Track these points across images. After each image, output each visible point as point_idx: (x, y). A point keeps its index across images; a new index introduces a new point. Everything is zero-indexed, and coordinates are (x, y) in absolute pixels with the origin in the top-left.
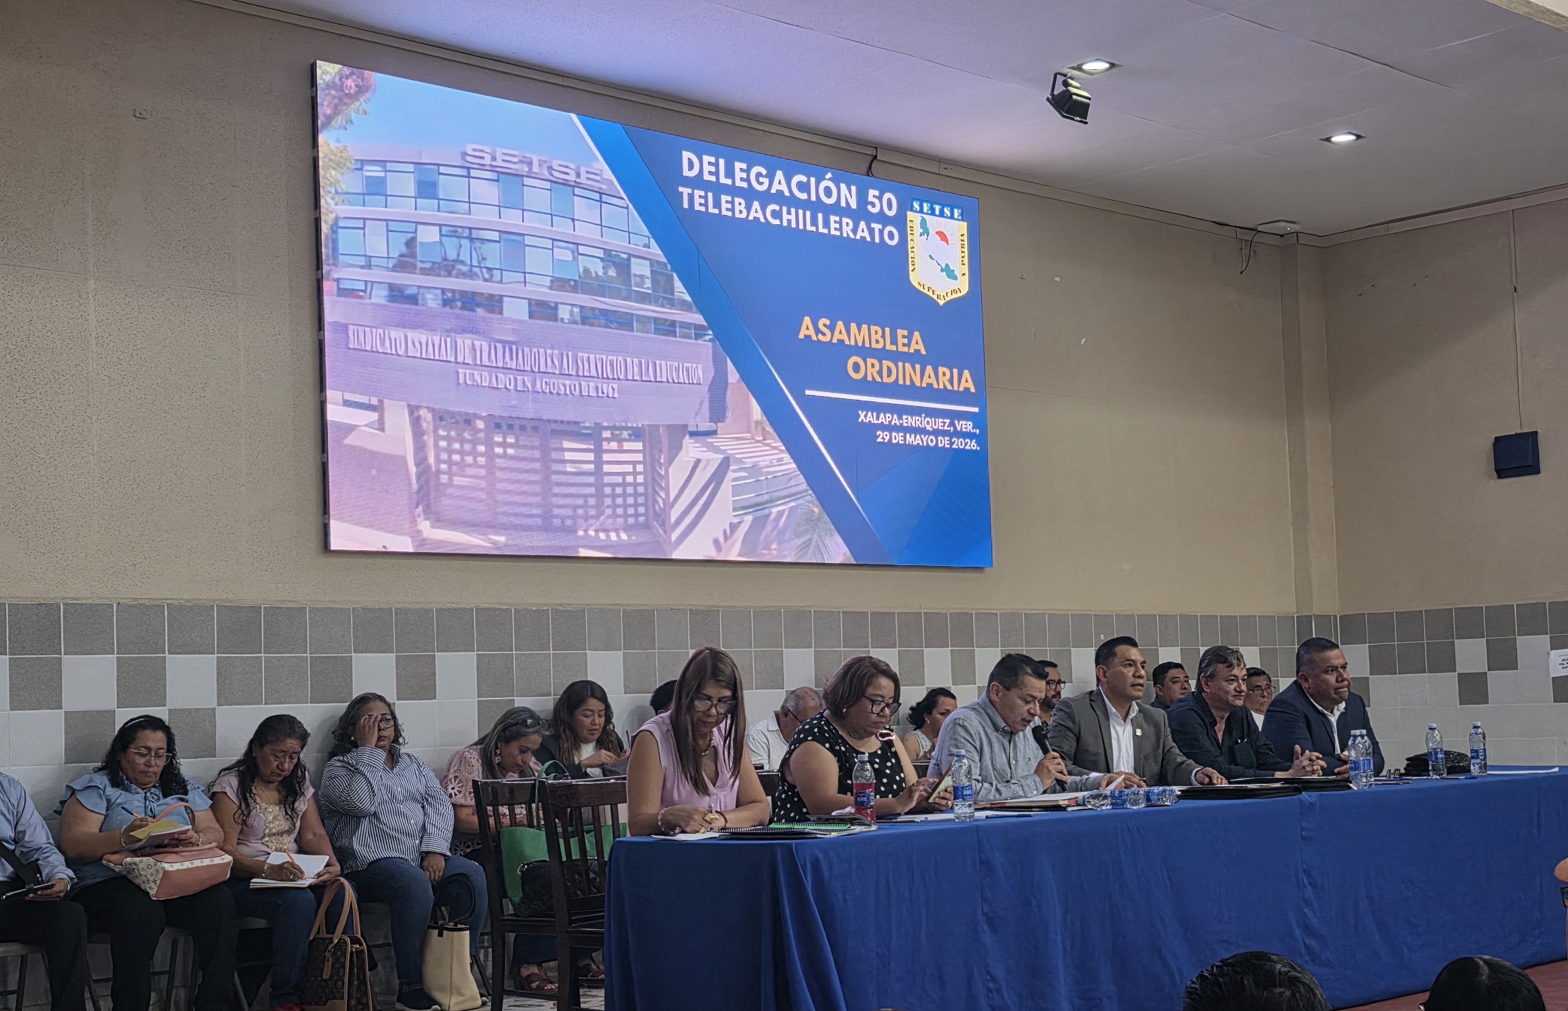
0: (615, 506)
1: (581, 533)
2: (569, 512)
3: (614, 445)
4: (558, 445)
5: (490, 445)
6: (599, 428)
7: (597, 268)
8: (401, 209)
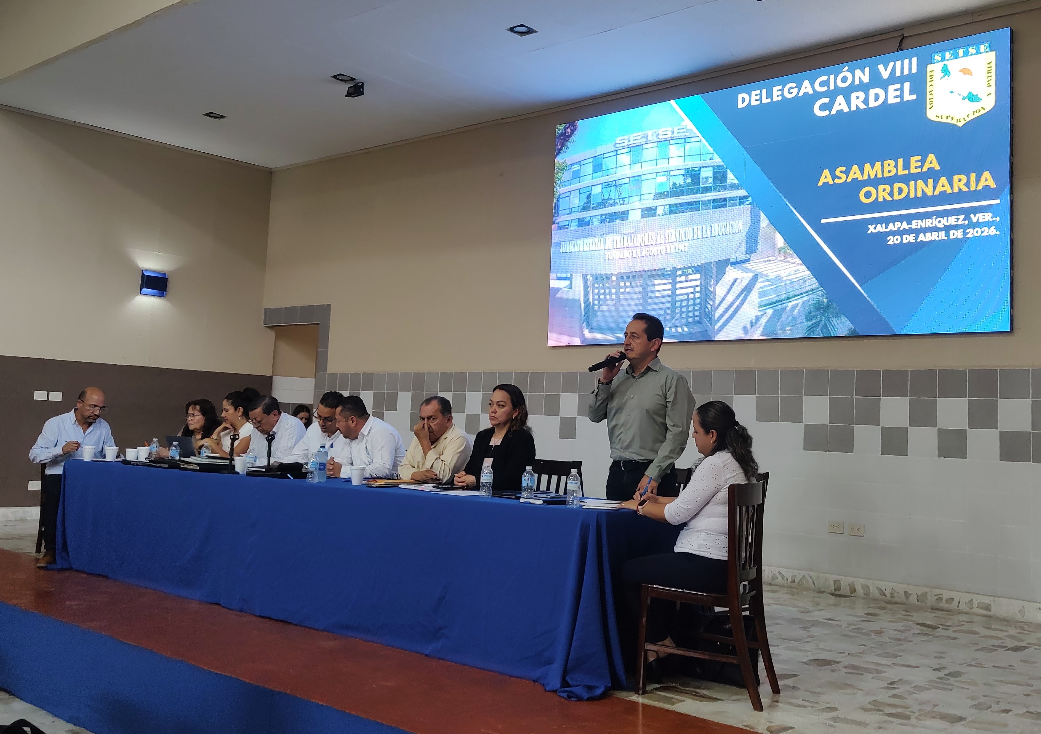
3: (683, 278)
4: (653, 283)
5: (618, 288)
6: (675, 269)
7: (680, 181)
8: (587, 181)
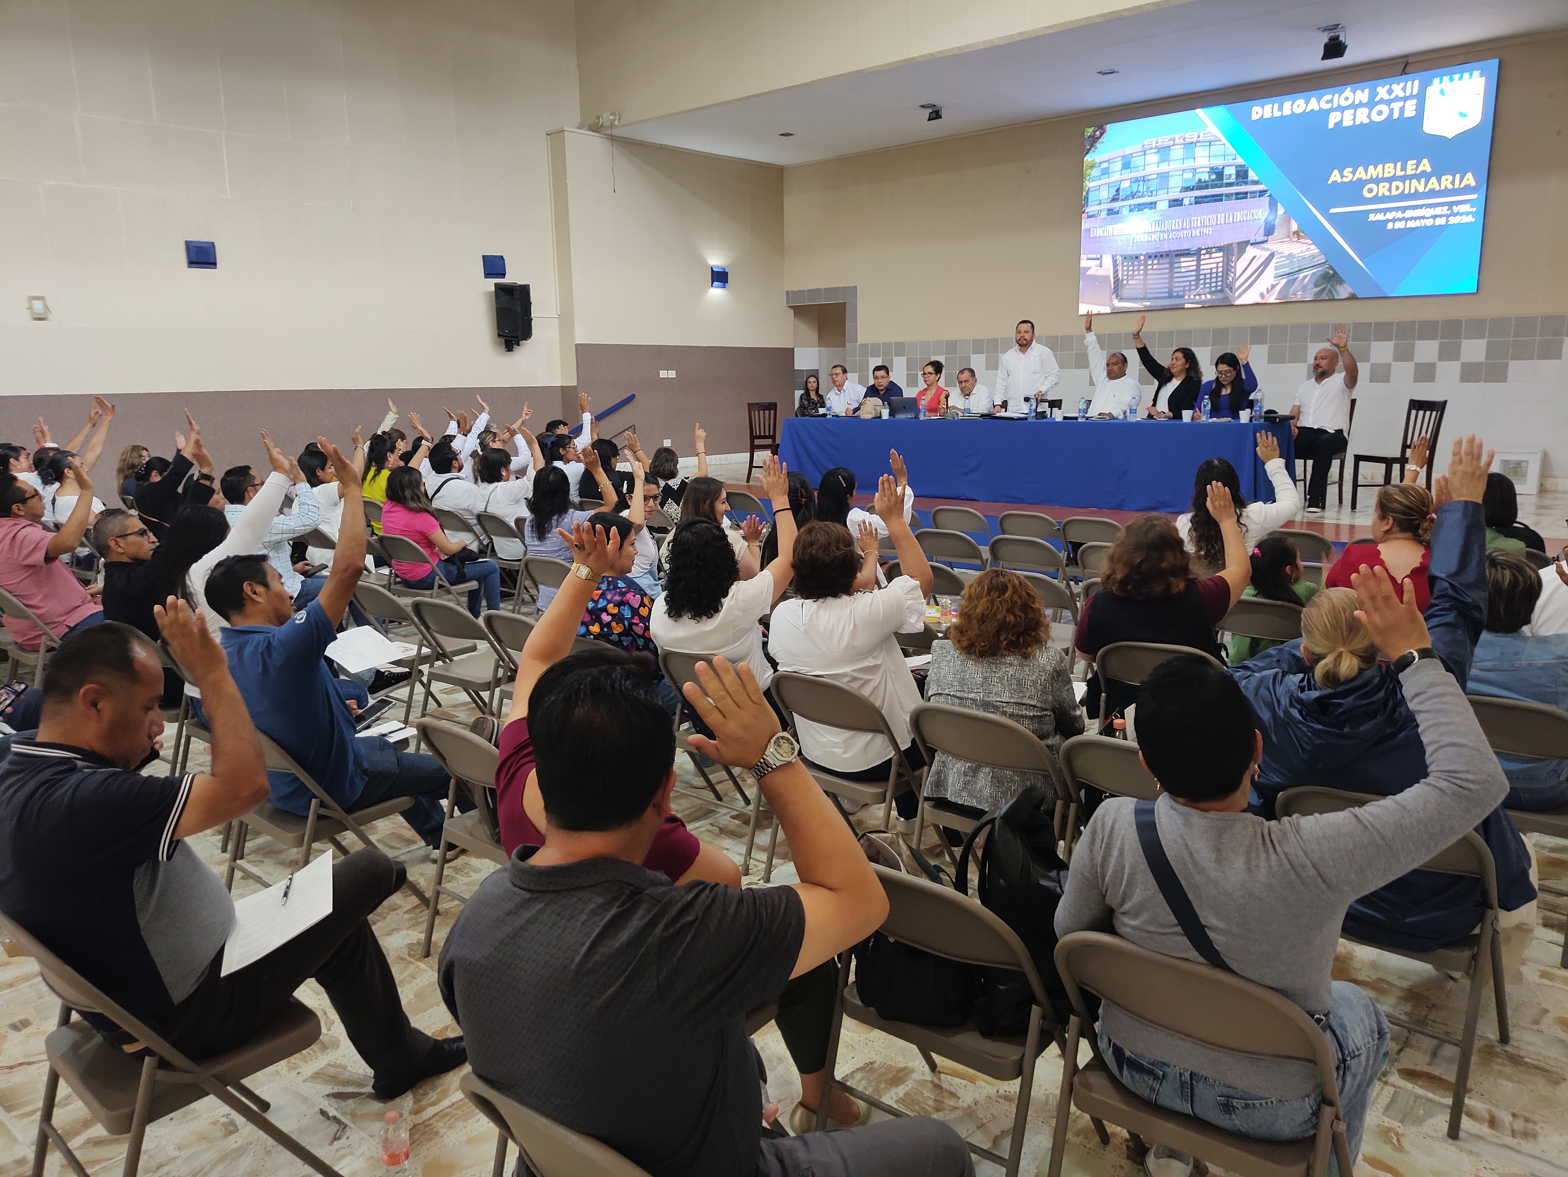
0: (1205, 284)
1: (1186, 297)
2: (1182, 289)
3: (1207, 256)
4: (1178, 261)
5: (1146, 265)
6: (1200, 249)
7: (1205, 177)
8: (1115, 177)
